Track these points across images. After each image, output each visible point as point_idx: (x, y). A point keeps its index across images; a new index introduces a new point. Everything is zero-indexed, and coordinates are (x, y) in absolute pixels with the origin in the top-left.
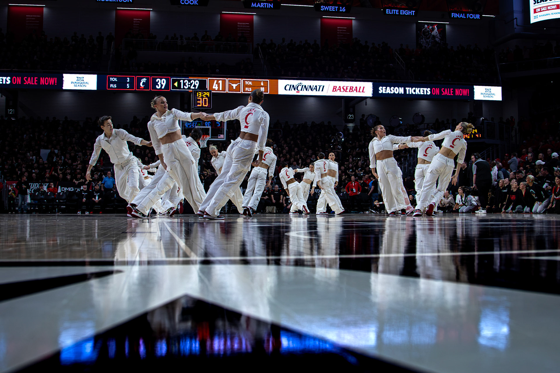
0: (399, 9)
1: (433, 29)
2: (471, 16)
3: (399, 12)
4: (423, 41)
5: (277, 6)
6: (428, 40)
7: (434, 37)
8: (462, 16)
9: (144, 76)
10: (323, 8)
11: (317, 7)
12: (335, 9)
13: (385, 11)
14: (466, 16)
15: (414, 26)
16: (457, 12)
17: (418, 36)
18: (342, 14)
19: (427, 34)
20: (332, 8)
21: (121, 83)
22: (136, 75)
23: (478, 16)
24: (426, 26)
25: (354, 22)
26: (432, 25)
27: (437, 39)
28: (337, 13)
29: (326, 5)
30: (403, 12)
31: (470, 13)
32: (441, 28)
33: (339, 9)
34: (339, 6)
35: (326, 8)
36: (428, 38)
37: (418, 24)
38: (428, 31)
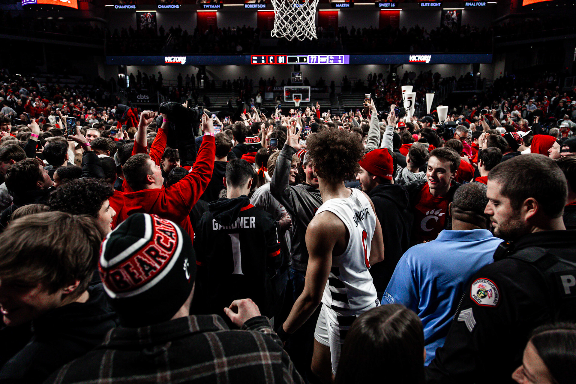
0: (430, 2)
1: (453, 14)
2: (479, 4)
3: (430, 5)
4: (445, 23)
5: (352, 5)
6: (449, 22)
7: (453, 19)
8: (473, 4)
9: (271, 55)
10: (381, 5)
11: (377, 4)
12: (388, 5)
13: (420, 4)
14: (475, 4)
15: (441, 12)
16: (469, 2)
17: (443, 19)
18: (393, 8)
19: (449, 17)
20: (386, 5)
21: (259, 60)
22: (267, 55)
23: (484, 4)
24: (448, 12)
25: (401, 12)
26: (453, 11)
27: (455, 21)
28: (390, 7)
29: (383, 3)
30: (432, 5)
31: (478, 2)
32: (458, 13)
33: (390, 5)
34: (390, 3)
35: (382, 5)
36: (449, 20)
37: (443, 10)
38: (450, 15)
